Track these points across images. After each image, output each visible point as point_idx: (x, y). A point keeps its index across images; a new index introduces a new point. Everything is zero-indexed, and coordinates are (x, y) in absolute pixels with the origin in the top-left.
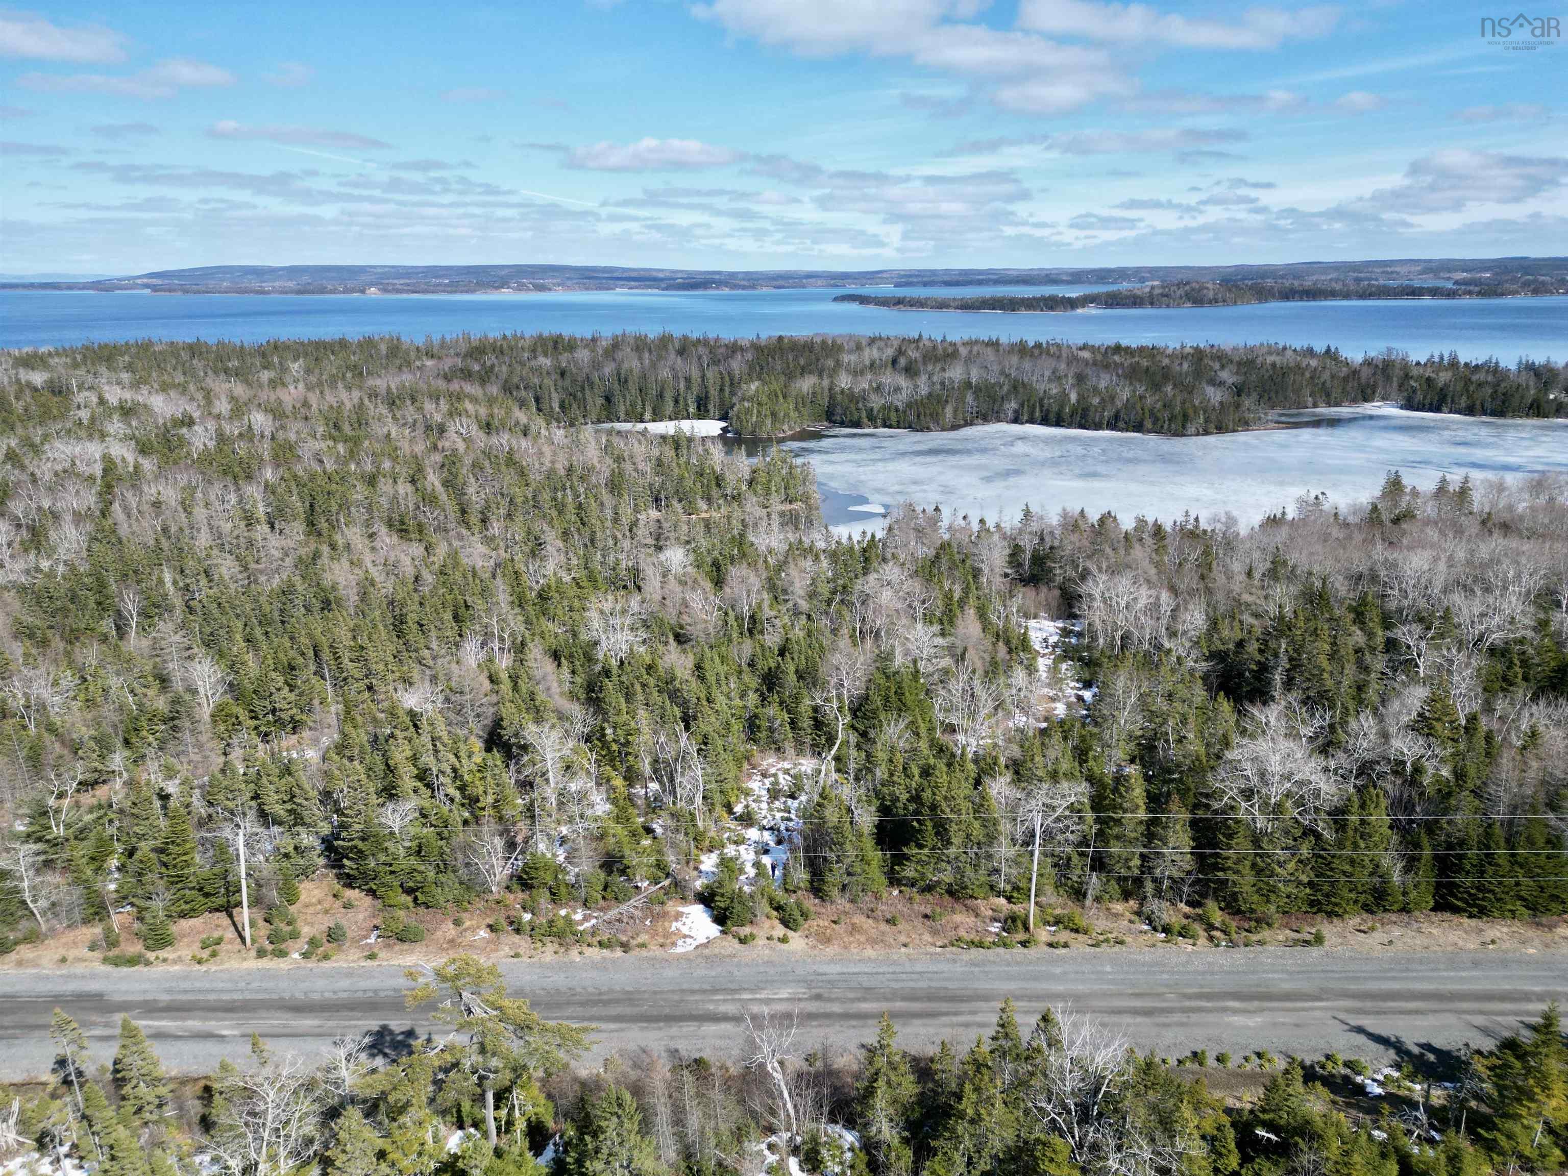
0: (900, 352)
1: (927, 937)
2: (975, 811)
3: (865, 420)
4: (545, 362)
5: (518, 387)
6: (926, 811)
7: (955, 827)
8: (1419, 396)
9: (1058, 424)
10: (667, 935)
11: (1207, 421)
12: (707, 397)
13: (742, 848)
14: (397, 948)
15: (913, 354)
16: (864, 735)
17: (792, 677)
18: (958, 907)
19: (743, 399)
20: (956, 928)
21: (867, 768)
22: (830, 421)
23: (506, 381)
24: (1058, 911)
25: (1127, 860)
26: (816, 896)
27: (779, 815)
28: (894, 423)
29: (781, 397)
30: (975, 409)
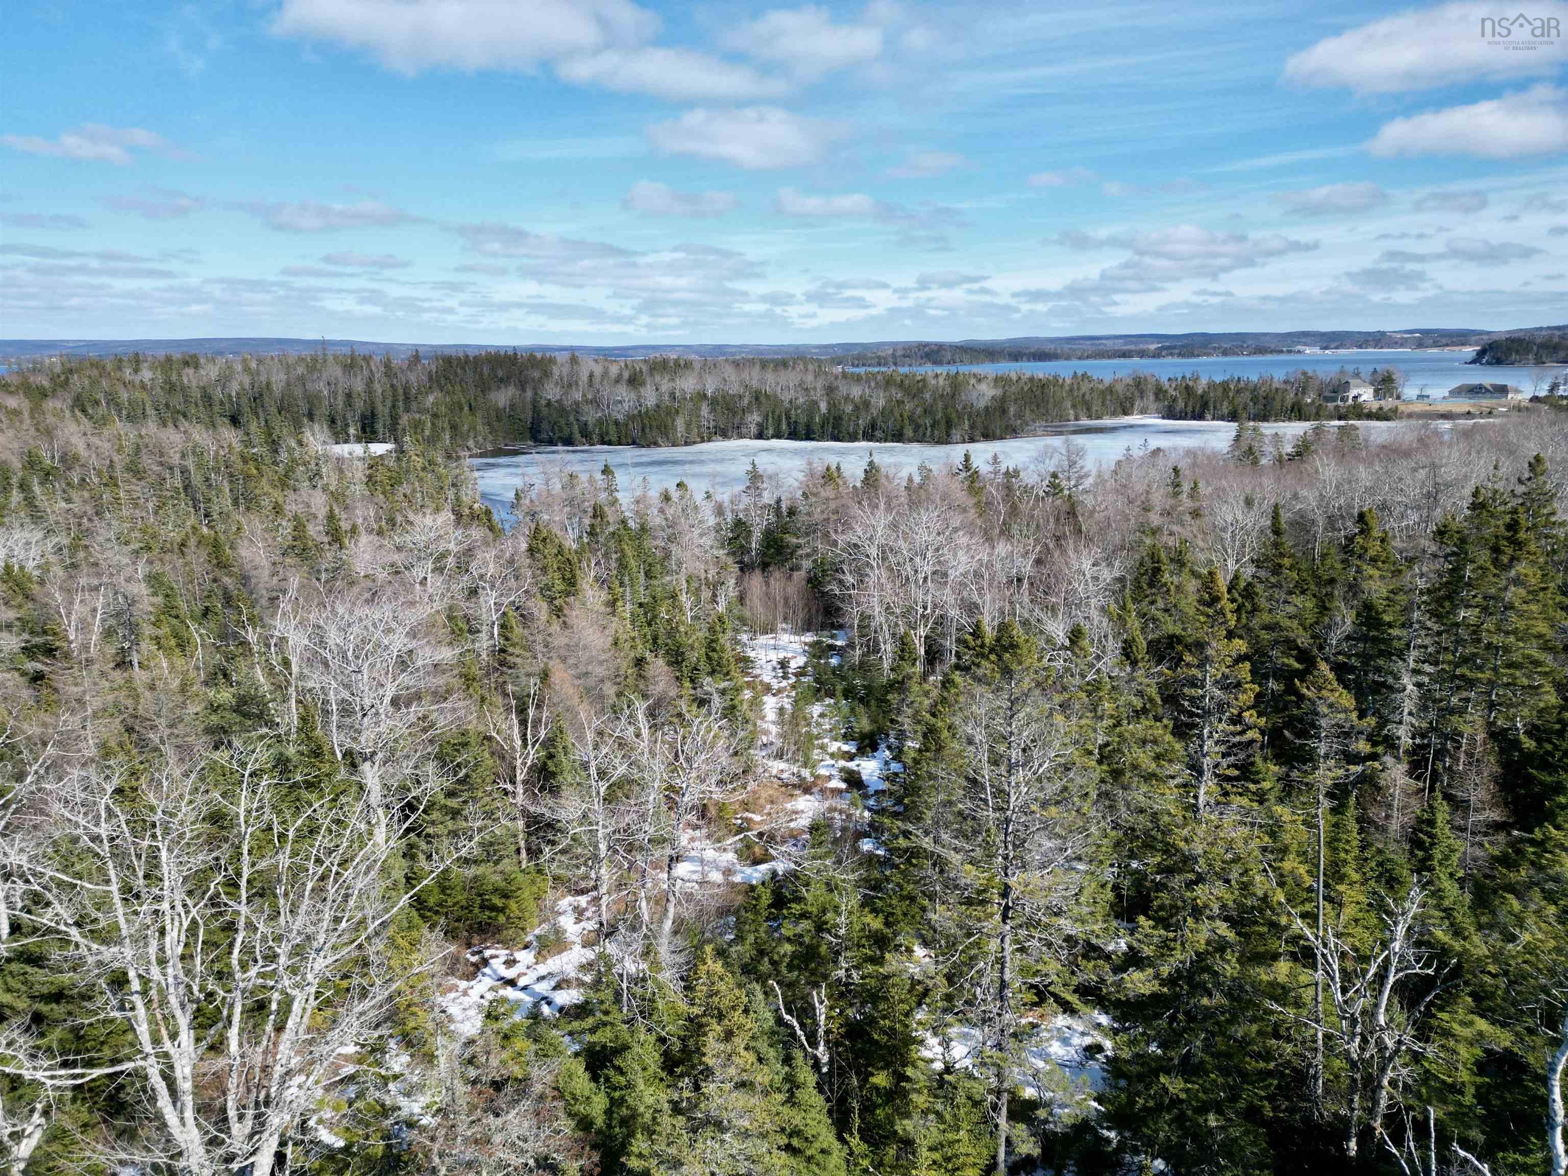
3: (577, 436)
8: (1180, 406)
9: (808, 437)
11: (972, 427)
12: (373, 415)
15: (638, 365)
22: (533, 437)
28: (614, 439)
29: (466, 408)
30: (712, 424)
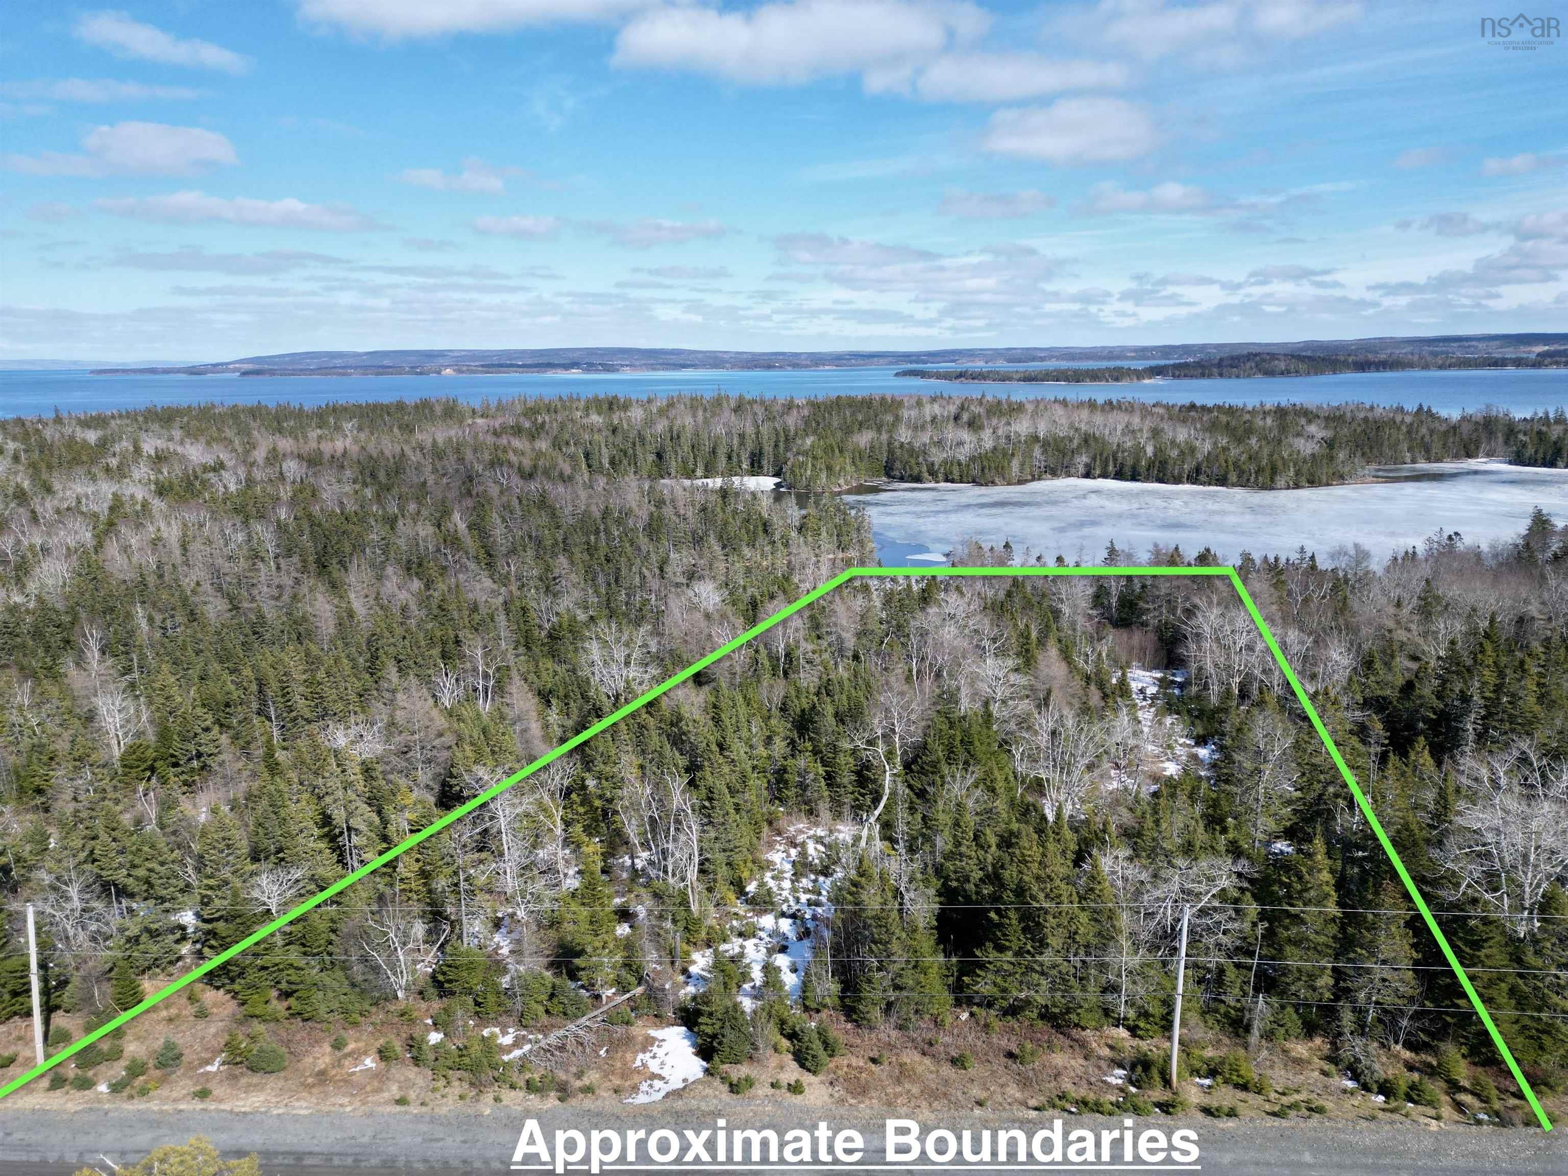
0: (962, 408)
1: (1014, 1091)
2: (1082, 898)
3: (926, 475)
4: (596, 419)
5: (567, 443)
6: (1008, 896)
7: (1052, 922)
8: (1530, 451)
9: (1134, 478)
10: (627, 1072)
11: (1298, 473)
12: (761, 453)
13: (750, 944)
14: (244, 1081)
15: (976, 409)
16: (921, 794)
17: (830, 720)
18: (1059, 1040)
19: (798, 454)
20: (1057, 1076)
21: (923, 835)
22: (888, 475)
23: (556, 437)
24: (1209, 1053)
25: (1312, 977)
26: (849, 1019)
27: (804, 898)
28: (956, 477)
29: (837, 451)
30: (1043, 464)
